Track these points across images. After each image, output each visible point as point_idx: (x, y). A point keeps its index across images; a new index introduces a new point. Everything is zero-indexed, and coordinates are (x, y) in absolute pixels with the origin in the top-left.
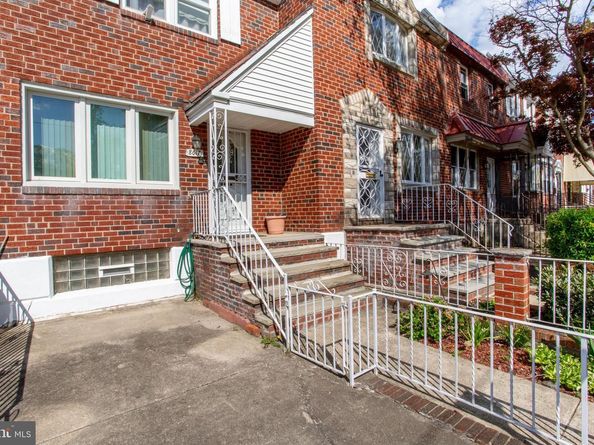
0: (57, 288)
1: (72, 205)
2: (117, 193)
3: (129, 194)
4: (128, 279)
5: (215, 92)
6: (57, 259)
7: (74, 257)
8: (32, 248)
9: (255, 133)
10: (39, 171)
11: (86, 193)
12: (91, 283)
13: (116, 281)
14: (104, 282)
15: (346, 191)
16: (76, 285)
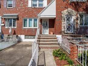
0: (25, 39)
1: (27, 30)
2: (31, 29)
3: (32, 29)
4: (32, 39)
5: (38, 15)
6: (25, 35)
7: (26, 35)
8: (23, 34)
9: (49, 19)
10: (25, 26)
11: (28, 29)
12: (28, 39)
13: (31, 39)
14: (30, 38)
15: (62, 28)
16: (27, 39)
